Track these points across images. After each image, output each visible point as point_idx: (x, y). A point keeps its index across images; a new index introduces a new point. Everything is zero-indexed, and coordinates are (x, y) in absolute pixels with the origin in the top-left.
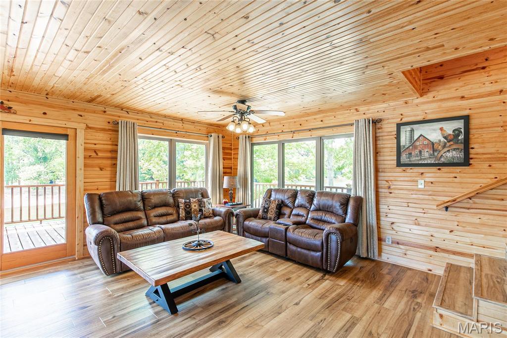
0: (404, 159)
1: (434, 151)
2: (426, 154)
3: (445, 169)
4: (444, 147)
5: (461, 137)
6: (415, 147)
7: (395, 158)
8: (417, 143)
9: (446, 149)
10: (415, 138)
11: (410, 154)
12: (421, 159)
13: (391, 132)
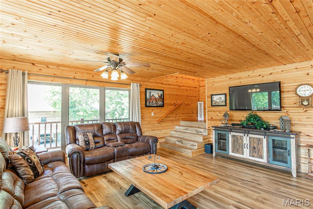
0: (148, 104)
1: (156, 101)
2: (154, 102)
3: (158, 108)
4: (159, 100)
5: (162, 97)
6: (151, 99)
7: (145, 103)
8: (152, 98)
9: (159, 101)
10: (151, 95)
11: (150, 102)
12: (153, 104)
13: (143, 92)
